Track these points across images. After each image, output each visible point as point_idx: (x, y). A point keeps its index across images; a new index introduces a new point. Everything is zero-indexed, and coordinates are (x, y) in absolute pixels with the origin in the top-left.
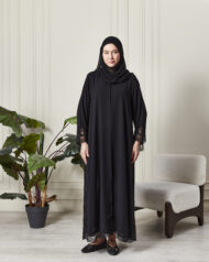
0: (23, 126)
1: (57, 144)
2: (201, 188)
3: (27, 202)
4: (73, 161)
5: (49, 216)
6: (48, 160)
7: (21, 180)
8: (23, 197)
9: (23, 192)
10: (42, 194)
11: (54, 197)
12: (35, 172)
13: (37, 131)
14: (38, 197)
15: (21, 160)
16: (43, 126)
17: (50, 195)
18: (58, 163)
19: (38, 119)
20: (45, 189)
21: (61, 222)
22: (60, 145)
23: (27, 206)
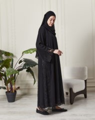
0: (3, 55)
1: (19, 63)
2: (86, 81)
3: (6, 90)
4: (27, 71)
5: (16, 96)
6: (15, 71)
7: (3, 80)
8: (5, 88)
9: (4, 86)
10: (13, 87)
11: (19, 88)
12: (9, 77)
13: (10, 57)
14: (11, 88)
15: (3, 71)
16: (12, 55)
17: (17, 87)
18: (20, 72)
19: (10, 52)
20: (15, 84)
21: (22, 99)
22: (21, 64)
23: (6, 92)
